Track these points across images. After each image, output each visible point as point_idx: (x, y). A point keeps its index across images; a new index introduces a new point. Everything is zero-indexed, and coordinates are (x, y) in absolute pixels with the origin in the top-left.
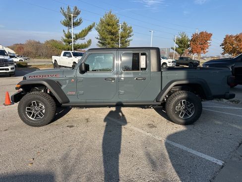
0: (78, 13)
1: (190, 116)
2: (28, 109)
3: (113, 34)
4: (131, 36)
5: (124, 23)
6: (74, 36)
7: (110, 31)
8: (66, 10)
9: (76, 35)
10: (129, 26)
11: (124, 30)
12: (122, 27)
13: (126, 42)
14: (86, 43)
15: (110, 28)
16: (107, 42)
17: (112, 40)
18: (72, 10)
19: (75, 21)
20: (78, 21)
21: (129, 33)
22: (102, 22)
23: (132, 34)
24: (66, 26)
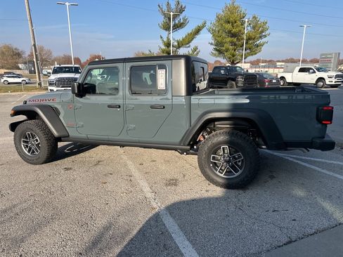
0: (181, 10)
1: (237, 174)
2: (24, 142)
3: (234, 35)
4: (265, 36)
5: (254, 17)
6: (176, 44)
7: (230, 32)
8: (165, 8)
9: (178, 42)
10: (262, 20)
11: (254, 28)
12: (250, 24)
13: (257, 46)
14: (191, 52)
15: (229, 26)
16: (224, 48)
17: (233, 44)
18: (173, 6)
19: (177, 22)
20: (182, 21)
21: (262, 32)
22: (219, 19)
23: (267, 32)
24: (166, 30)
